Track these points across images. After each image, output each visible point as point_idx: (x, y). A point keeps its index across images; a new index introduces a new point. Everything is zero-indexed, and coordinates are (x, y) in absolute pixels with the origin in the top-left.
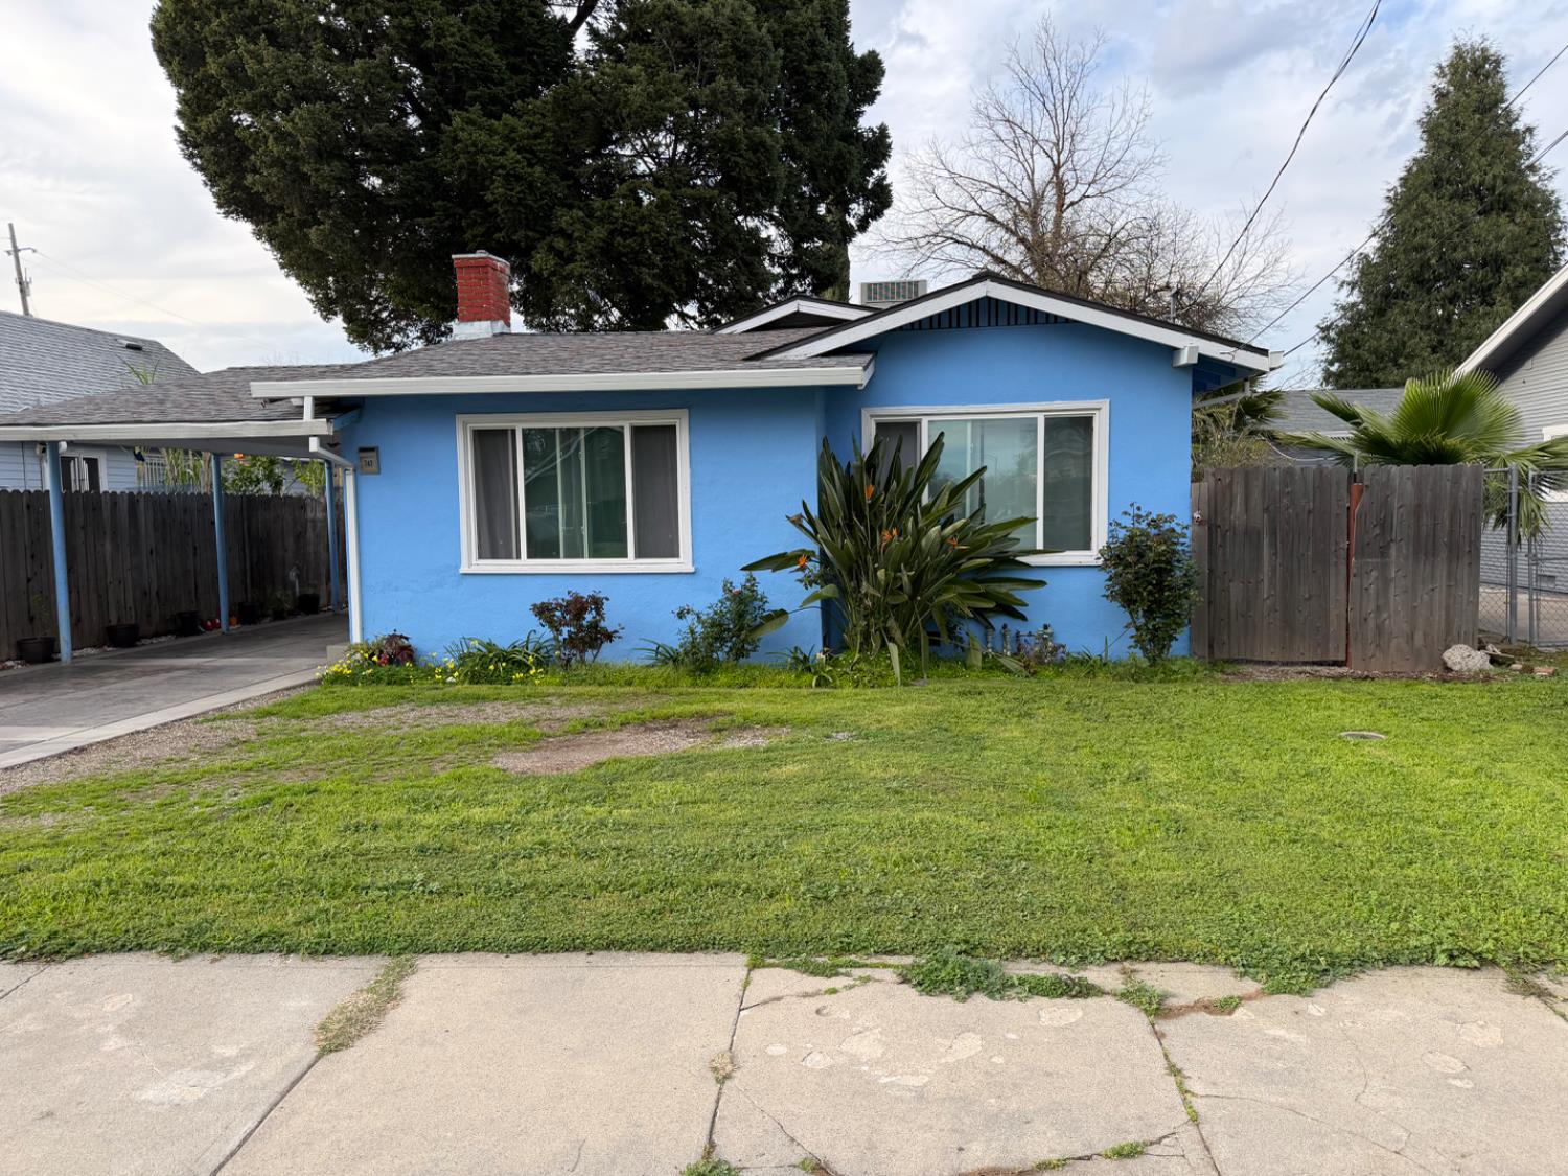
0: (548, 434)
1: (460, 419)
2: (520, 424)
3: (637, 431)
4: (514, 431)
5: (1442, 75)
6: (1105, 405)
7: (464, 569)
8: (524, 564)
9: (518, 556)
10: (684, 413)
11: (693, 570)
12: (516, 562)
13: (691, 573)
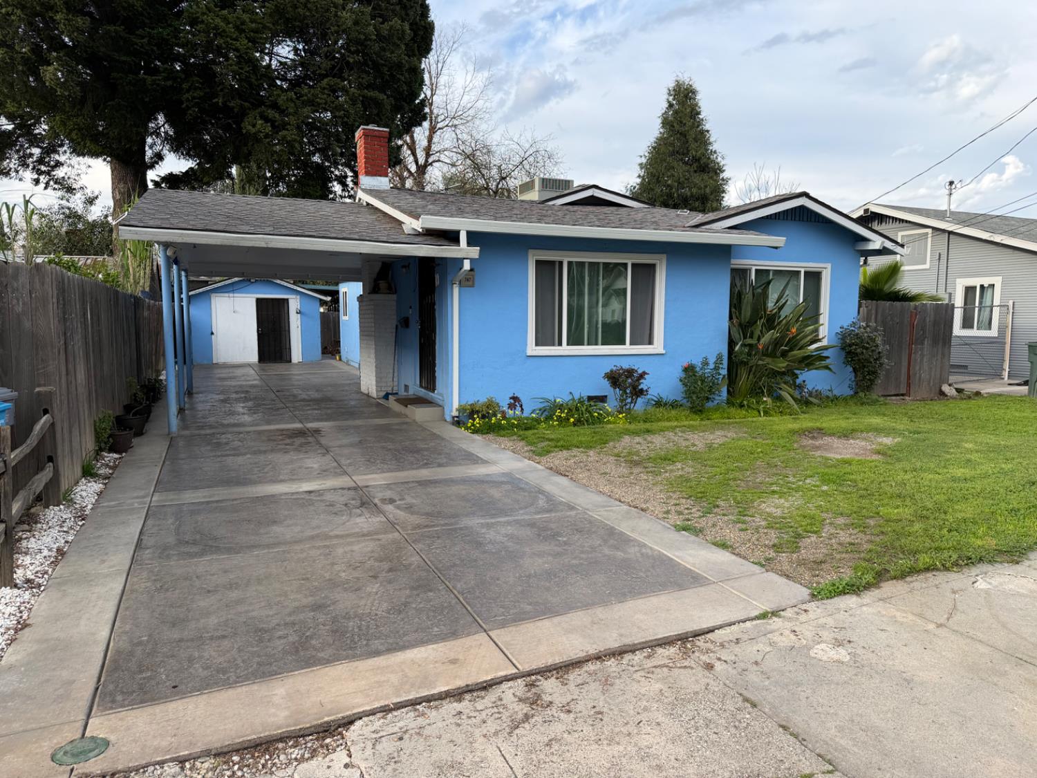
0: (582, 264)
1: (531, 252)
2: (566, 258)
3: (634, 265)
4: (561, 263)
5: (670, 94)
6: (829, 266)
7: (529, 353)
8: (565, 349)
9: (560, 344)
10: (664, 257)
11: (664, 352)
12: (559, 348)
13: (663, 354)
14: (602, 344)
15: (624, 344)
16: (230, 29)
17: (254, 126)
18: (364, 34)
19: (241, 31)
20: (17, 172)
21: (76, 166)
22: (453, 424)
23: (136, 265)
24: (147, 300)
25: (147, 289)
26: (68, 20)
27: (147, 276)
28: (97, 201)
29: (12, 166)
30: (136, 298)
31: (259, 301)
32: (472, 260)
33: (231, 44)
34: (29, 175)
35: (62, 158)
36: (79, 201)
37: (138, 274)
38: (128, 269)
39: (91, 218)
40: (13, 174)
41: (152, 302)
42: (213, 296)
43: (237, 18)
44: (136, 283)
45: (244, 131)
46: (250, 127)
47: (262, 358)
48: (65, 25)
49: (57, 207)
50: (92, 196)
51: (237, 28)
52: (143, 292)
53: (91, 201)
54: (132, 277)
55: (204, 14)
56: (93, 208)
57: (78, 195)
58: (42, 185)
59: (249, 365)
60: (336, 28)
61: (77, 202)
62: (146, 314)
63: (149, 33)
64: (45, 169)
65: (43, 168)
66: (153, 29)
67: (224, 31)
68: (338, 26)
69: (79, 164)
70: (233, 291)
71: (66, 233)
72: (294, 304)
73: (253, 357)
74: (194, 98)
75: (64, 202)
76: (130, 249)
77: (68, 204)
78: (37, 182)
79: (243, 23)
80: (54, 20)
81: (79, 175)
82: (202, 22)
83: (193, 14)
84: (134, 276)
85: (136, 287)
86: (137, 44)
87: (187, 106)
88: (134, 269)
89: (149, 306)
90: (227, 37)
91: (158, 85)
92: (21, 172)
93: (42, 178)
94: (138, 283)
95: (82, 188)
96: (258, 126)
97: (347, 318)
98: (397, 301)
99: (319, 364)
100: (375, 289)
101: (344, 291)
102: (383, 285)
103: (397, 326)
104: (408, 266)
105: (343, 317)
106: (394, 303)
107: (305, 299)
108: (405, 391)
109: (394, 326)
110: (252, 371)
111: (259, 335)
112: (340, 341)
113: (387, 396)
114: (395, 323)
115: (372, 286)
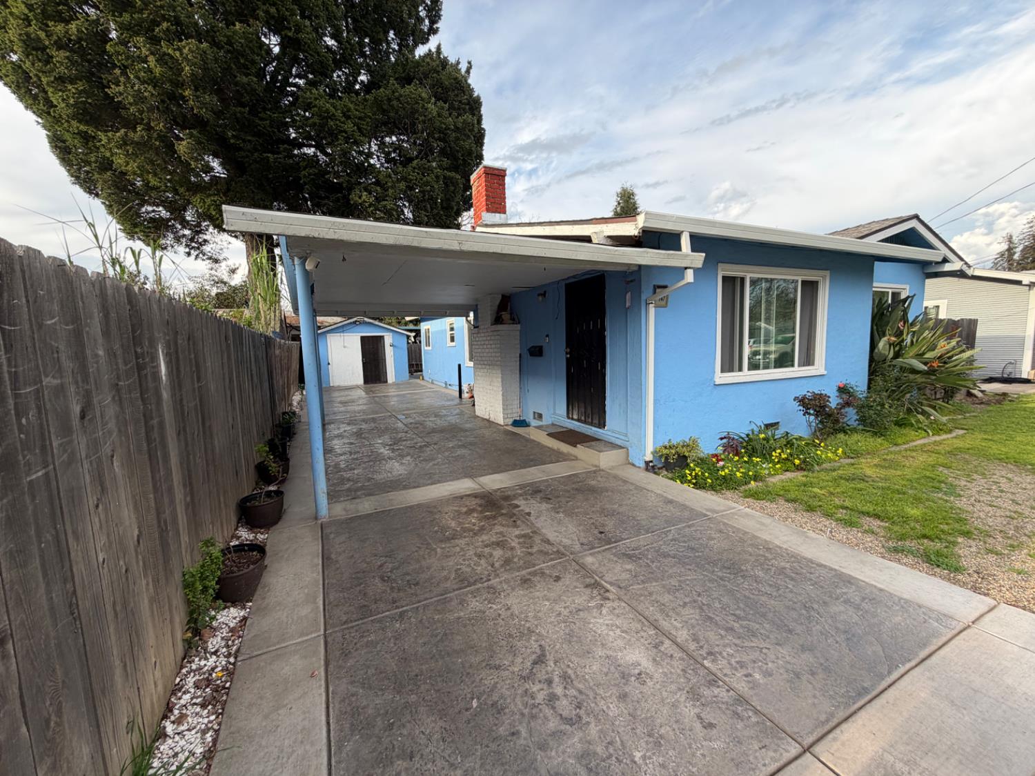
0: (761, 281)
1: (720, 267)
2: (749, 273)
3: (803, 282)
4: (743, 280)
6: (908, 287)
7: (716, 381)
8: (746, 375)
9: (740, 369)
10: (827, 273)
11: (825, 373)
12: (740, 373)
13: (823, 375)
14: (775, 367)
15: (793, 365)
16: (339, 114)
17: (360, 197)
18: (445, 124)
19: (348, 117)
20: (172, 247)
21: (220, 243)
22: (647, 469)
23: (266, 309)
24: (278, 340)
25: (278, 330)
26: (198, 97)
27: (277, 319)
28: (238, 271)
29: (168, 242)
30: (266, 337)
31: (363, 338)
32: (696, 270)
33: (340, 127)
34: (182, 249)
35: (207, 237)
36: (224, 272)
37: (268, 317)
38: (260, 312)
39: (233, 284)
40: (169, 248)
41: (282, 341)
42: (328, 335)
43: (345, 106)
44: (268, 324)
45: (352, 202)
46: (357, 199)
47: (366, 381)
48: (193, 101)
49: (208, 275)
50: (234, 267)
51: (344, 114)
52: (274, 332)
53: (233, 271)
54: (263, 319)
55: (316, 99)
56: (235, 276)
57: (223, 264)
58: (193, 257)
59: (358, 387)
60: (423, 118)
61: (222, 272)
62: (277, 352)
63: (270, 116)
64: (195, 245)
65: (193, 244)
66: (274, 113)
67: (333, 114)
68: (425, 116)
69: (222, 241)
70: (343, 332)
71: (216, 295)
72: (388, 339)
73: (360, 381)
74: (310, 174)
75: (213, 272)
76: (259, 294)
77: (216, 274)
78: (189, 254)
79: (349, 110)
80: (184, 97)
81: (221, 249)
82: (315, 106)
83: (307, 99)
84: (265, 318)
85: (267, 328)
86: (259, 125)
87: (304, 182)
88: (265, 312)
89: (280, 345)
90: (336, 120)
91: (280, 163)
92: (176, 247)
93: (192, 251)
94: (269, 324)
95: (224, 259)
96: (364, 197)
97: (430, 348)
98: (521, 331)
99: (409, 384)
100: (498, 320)
101: (427, 327)
102: (506, 316)
103: (520, 355)
104: (544, 295)
105: (426, 348)
106: (518, 333)
107: (396, 335)
108: (534, 418)
109: (518, 355)
110: (363, 393)
111: (364, 364)
112: (421, 365)
113: (517, 423)
114: (519, 352)
115: (494, 317)
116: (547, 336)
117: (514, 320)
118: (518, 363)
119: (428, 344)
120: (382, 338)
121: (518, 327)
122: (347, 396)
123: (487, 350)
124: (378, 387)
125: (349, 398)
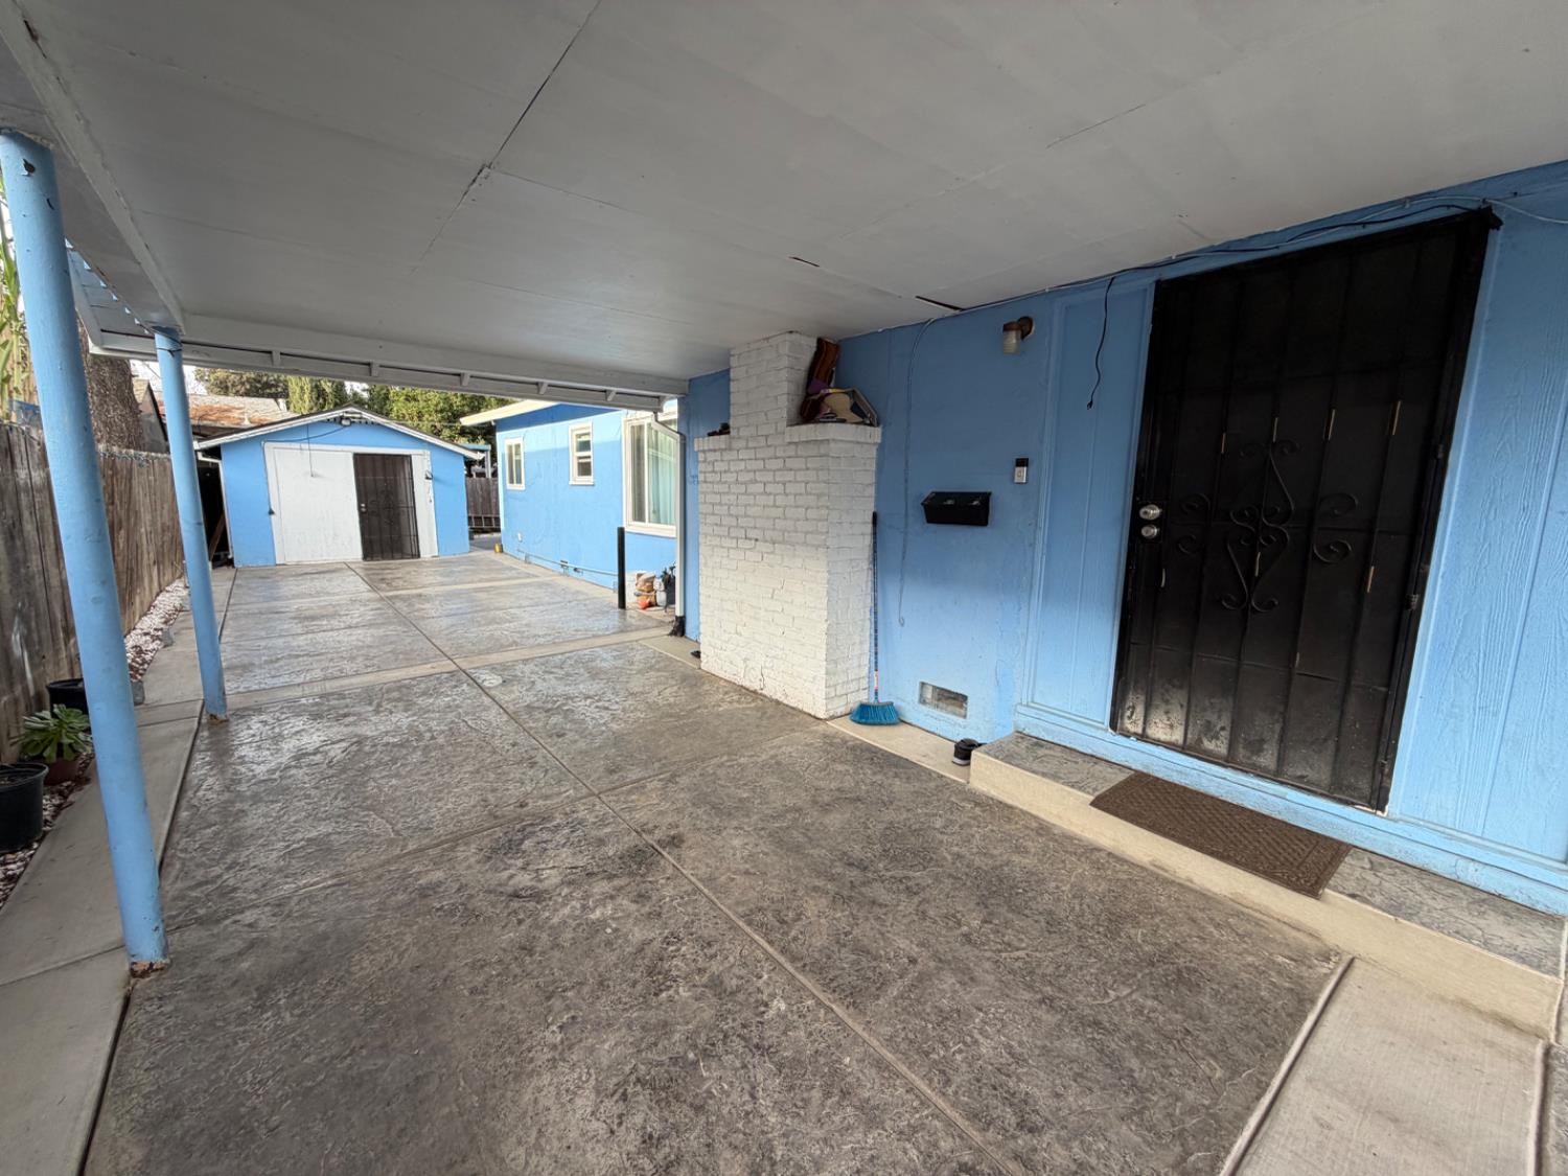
31: (359, 459)
42: (269, 446)
47: (369, 551)
59: (348, 566)
70: (307, 441)
72: (422, 463)
73: (355, 550)
97: (522, 487)
98: (881, 448)
99: (473, 561)
100: (810, 410)
101: (514, 442)
102: (838, 400)
103: (875, 516)
104: (1024, 326)
105: (509, 486)
106: (874, 452)
107: (439, 455)
108: (923, 701)
109: (869, 518)
110: (364, 587)
111: (361, 514)
112: (497, 520)
113: (867, 714)
114: (870, 508)
115: (798, 401)
116: (1022, 462)
117: (863, 413)
118: (868, 540)
119: (515, 477)
120: (404, 461)
121: (876, 434)
122: (318, 594)
123: (762, 500)
124: (397, 568)
125: (324, 600)
